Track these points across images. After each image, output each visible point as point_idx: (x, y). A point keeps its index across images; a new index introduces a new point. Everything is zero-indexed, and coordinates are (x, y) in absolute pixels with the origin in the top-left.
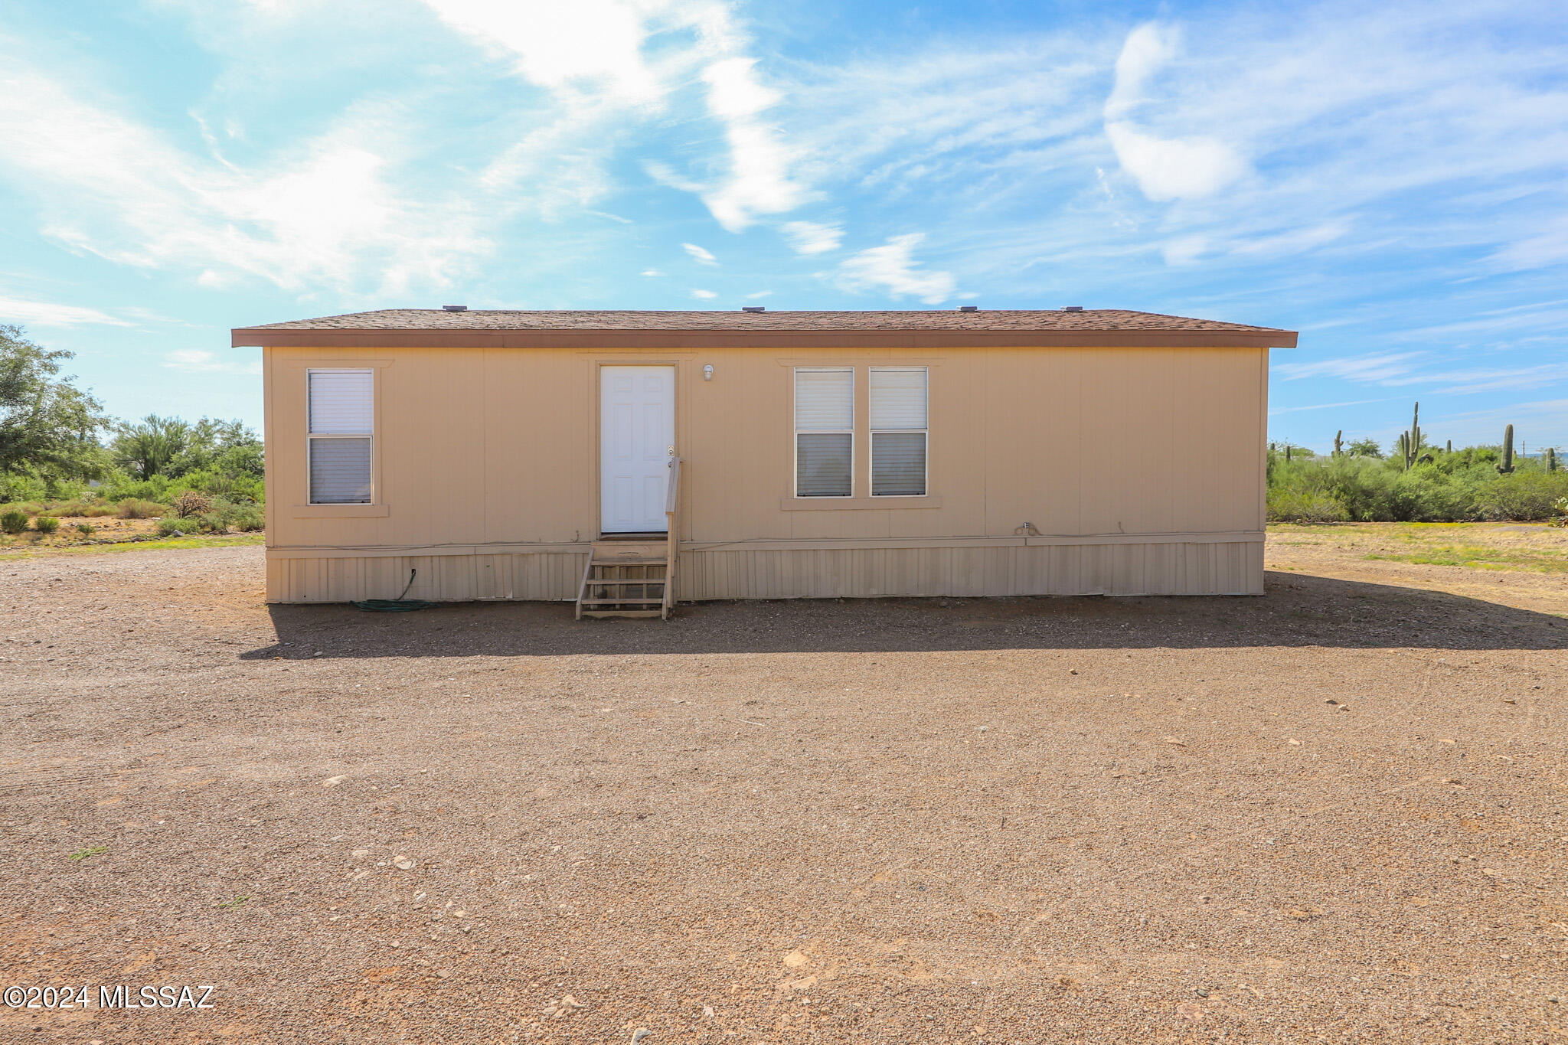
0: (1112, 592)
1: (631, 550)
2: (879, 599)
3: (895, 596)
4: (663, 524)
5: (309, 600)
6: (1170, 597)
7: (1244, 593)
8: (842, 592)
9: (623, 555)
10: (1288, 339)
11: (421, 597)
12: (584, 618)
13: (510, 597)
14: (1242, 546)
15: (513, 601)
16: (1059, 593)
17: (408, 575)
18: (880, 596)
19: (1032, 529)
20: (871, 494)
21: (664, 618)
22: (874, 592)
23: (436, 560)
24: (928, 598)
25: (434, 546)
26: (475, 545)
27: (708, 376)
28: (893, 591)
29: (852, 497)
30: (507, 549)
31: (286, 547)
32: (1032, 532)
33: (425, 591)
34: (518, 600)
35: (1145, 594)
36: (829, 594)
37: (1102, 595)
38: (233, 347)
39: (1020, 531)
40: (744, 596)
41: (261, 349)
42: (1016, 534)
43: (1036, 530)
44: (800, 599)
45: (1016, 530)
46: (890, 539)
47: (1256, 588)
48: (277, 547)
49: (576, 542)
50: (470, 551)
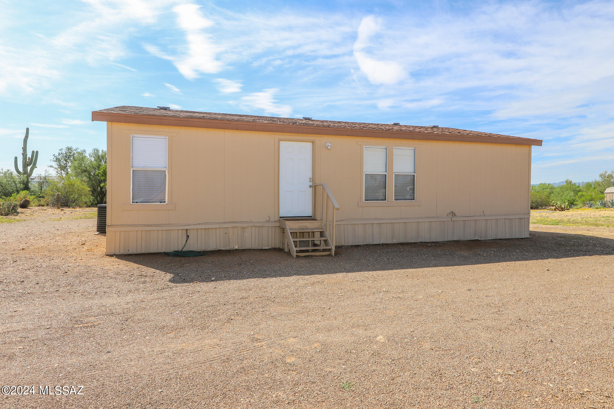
0: (481, 238)
1: (304, 224)
2: (397, 244)
3: (403, 242)
4: (308, 212)
5: (131, 252)
6: (501, 239)
7: (524, 237)
8: (382, 241)
9: (300, 227)
10: (538, 143)
11: (192, 249)
12: (298, 257)
13: (236, 247)
14: (523, 219)
15: (238, 250)
16: (463, 239)
17: (185, 238)
18: (397, 243)
19: (453, 214)
20: (394, 200)
21: (333, 255)
22: (395, 241)
23: (199, 231)
24: (416, 243)
25: (199, 224)
26: (220, 223)
27: (329, 148)
28: (402, 240)
29: (386, 201)
30: (235, 225)
31: (118, 225)
32: (453, 215)
33: (194, 245)
34: (240, 249)
35: (492, 239)
36: (377, 242)
37: (478, 240)
38: (92, 121)
39: (449, 215)
40: (343, 244)
41: (105, 123)
42: (448, 216)
43: (455, 214)
44: (366, 245)
45: (448, 214)
46: (401, 218)
47: (527, 236)
48: (113, 225)
49: (268, 221)
50: (217, 226)
